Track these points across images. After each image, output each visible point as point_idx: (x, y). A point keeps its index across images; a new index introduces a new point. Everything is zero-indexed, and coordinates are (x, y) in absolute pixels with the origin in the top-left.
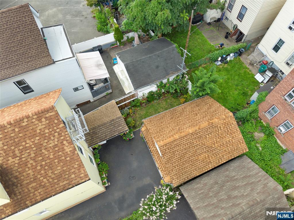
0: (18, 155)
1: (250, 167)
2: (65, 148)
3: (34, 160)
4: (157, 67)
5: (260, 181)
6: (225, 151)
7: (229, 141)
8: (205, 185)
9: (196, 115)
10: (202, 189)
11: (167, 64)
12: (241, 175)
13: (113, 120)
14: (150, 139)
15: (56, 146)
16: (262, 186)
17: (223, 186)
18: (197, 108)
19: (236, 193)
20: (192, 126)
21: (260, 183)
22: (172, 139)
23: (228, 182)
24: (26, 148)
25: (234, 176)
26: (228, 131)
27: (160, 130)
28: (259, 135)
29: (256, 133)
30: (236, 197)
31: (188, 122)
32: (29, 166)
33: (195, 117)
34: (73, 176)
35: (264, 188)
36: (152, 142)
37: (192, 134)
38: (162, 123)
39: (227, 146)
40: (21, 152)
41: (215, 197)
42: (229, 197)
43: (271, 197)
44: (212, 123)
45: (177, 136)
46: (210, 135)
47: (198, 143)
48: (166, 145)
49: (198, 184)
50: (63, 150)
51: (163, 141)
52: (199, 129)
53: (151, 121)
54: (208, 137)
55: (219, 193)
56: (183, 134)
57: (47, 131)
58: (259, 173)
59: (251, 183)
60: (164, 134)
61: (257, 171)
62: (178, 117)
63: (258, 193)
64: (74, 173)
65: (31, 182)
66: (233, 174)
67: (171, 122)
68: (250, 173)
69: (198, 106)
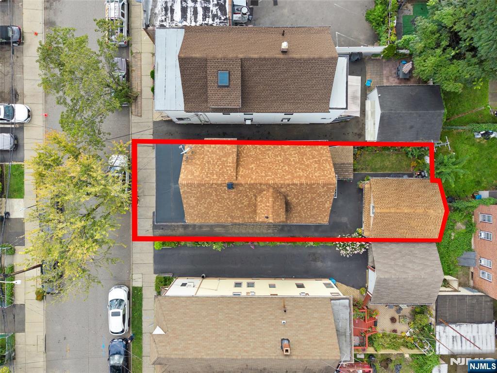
0: (300, 199)
1: (432, 254)
2: (326, 204)
3: (306, 204)
4: (412, 127)
5: (433, 266)
6: (423, 234)
7: (430, 230)
8: (392, 249)
9: (419, 197)
10: (387, 251)
11: (423, 128)
12: (422, 255)
13: (343, 164)
14: (368, 198)
15: (322, 202)
16: (432, 270)
17: (404, 256)
18: (423, 190)
19: (410, 265)
20: (410, 207)
21: (431, 267)
22: (388, 211)
23: (409, 255)
24: (305, 197)
25: (416, 254)
26: (435, 223)
27: (381, 197)
28: (461, 226)
29: (460, 223)
30: (409, 268)
31: (408, 200)
32: (301, 205)
33: (416, 199)
34: (320, 218)
35: (432, 271)
36: (369, 201)
37: (406, 213)
38: (386, 190)
39: (426, 232)
40: (302, 198)
41: (394, 261)
42: (404, 266)
43: (432, 279)
44: (427, 212)
45: (393, 210)
46: (419, 220)
47: (405, 221)
48: (381, 213)
49: (386, 246)
50: (325, 204)
51: (380, 209)
52: (414, 212)
53: (377, 183)
54: (416, 220)
55: (398, 259)
56: (398, 211)
57: (323, 193)
58: (436, 261)
59: (425, 265)
60: (384, 203)
61: (435, 259)
62: (402, 191)
63: (425, 273)
64: (321, 217)
65: (296, 213)
66: (417, 252)
67: (394, 193)
68: (429, 258)
69: (425, 188)
